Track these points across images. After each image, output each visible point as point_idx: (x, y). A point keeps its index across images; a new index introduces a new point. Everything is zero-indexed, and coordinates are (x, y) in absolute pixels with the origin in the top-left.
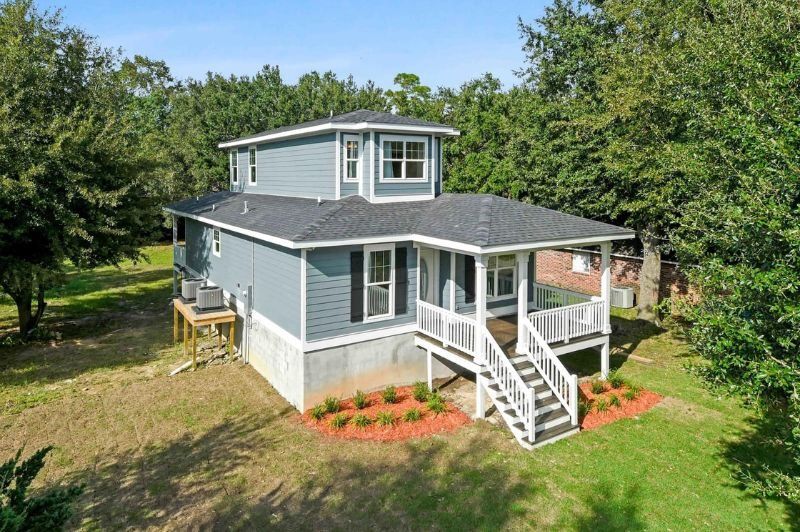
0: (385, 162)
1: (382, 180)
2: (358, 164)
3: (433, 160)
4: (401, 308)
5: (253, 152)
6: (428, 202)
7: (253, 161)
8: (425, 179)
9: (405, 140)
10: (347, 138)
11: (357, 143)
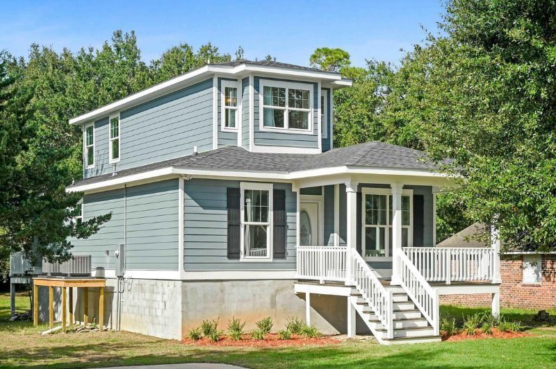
0: (265, 109)
1: (262, 128)
2: (236, 113)
3: (319, 110)
4: (280, 253)
5: (115, 122)
6: (313, 156)
7: (115, 133)
8: (310, 131)
9: (288, 86)
10: (224, 84)
11: (235, 89)
